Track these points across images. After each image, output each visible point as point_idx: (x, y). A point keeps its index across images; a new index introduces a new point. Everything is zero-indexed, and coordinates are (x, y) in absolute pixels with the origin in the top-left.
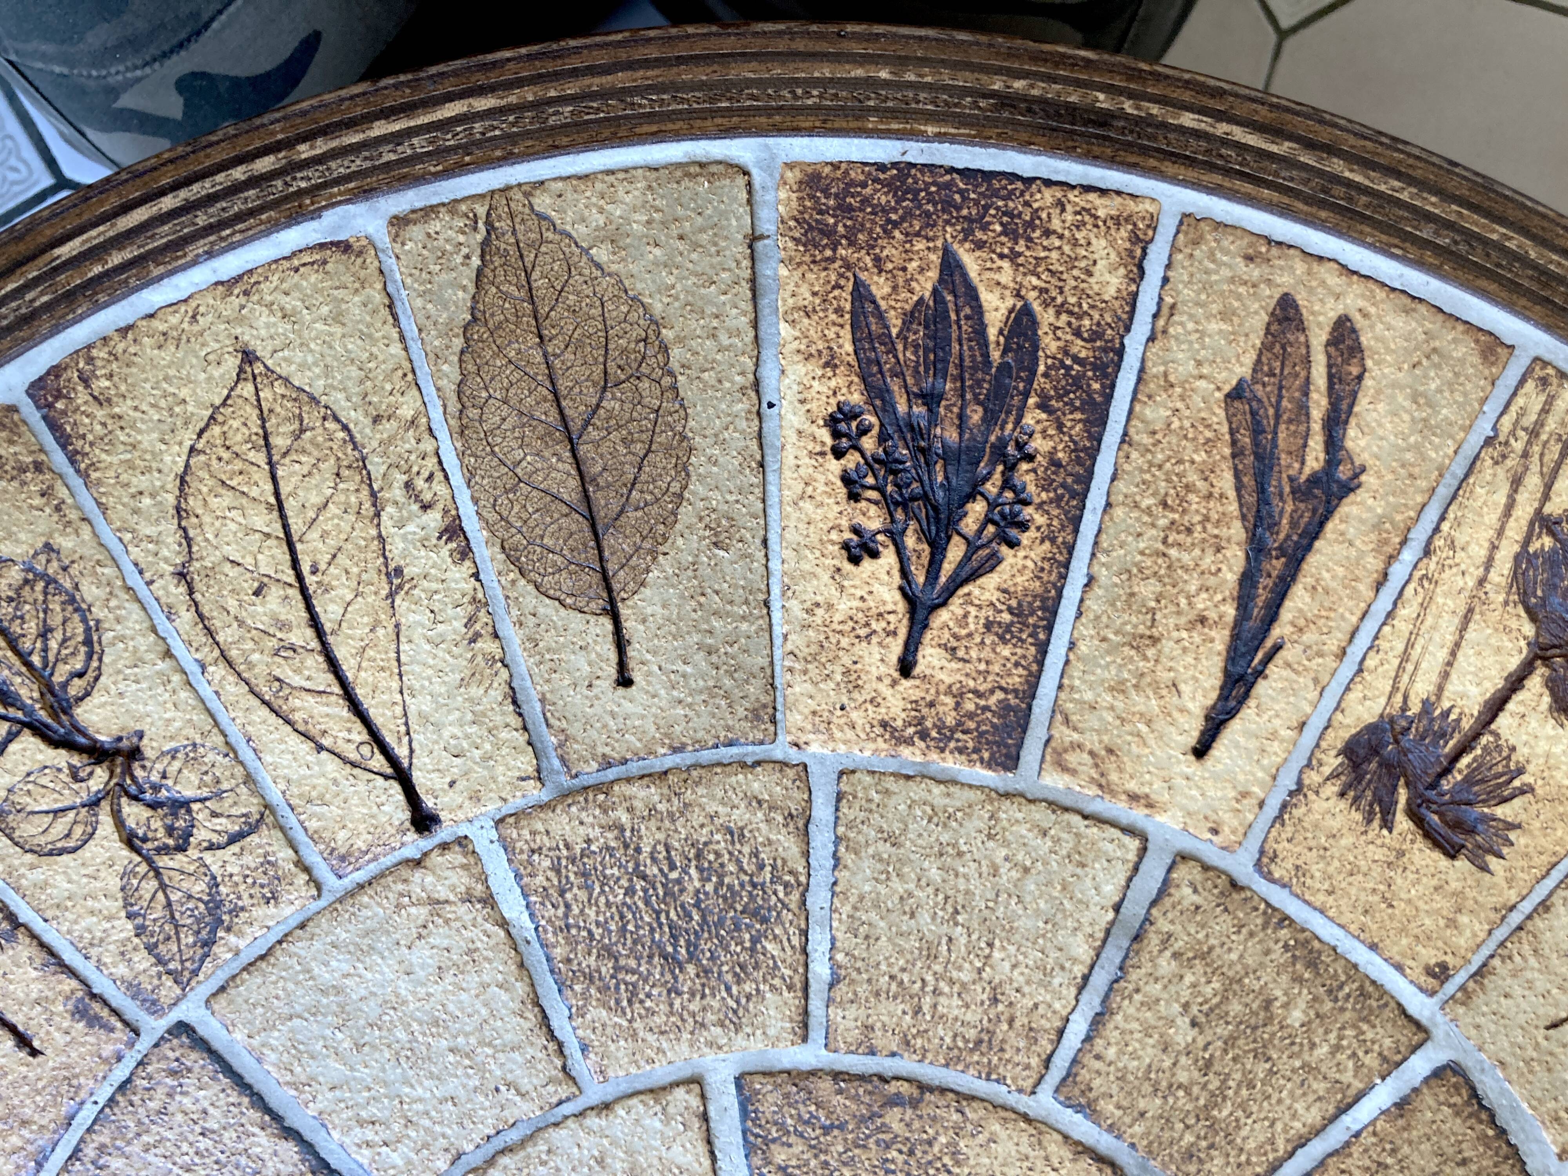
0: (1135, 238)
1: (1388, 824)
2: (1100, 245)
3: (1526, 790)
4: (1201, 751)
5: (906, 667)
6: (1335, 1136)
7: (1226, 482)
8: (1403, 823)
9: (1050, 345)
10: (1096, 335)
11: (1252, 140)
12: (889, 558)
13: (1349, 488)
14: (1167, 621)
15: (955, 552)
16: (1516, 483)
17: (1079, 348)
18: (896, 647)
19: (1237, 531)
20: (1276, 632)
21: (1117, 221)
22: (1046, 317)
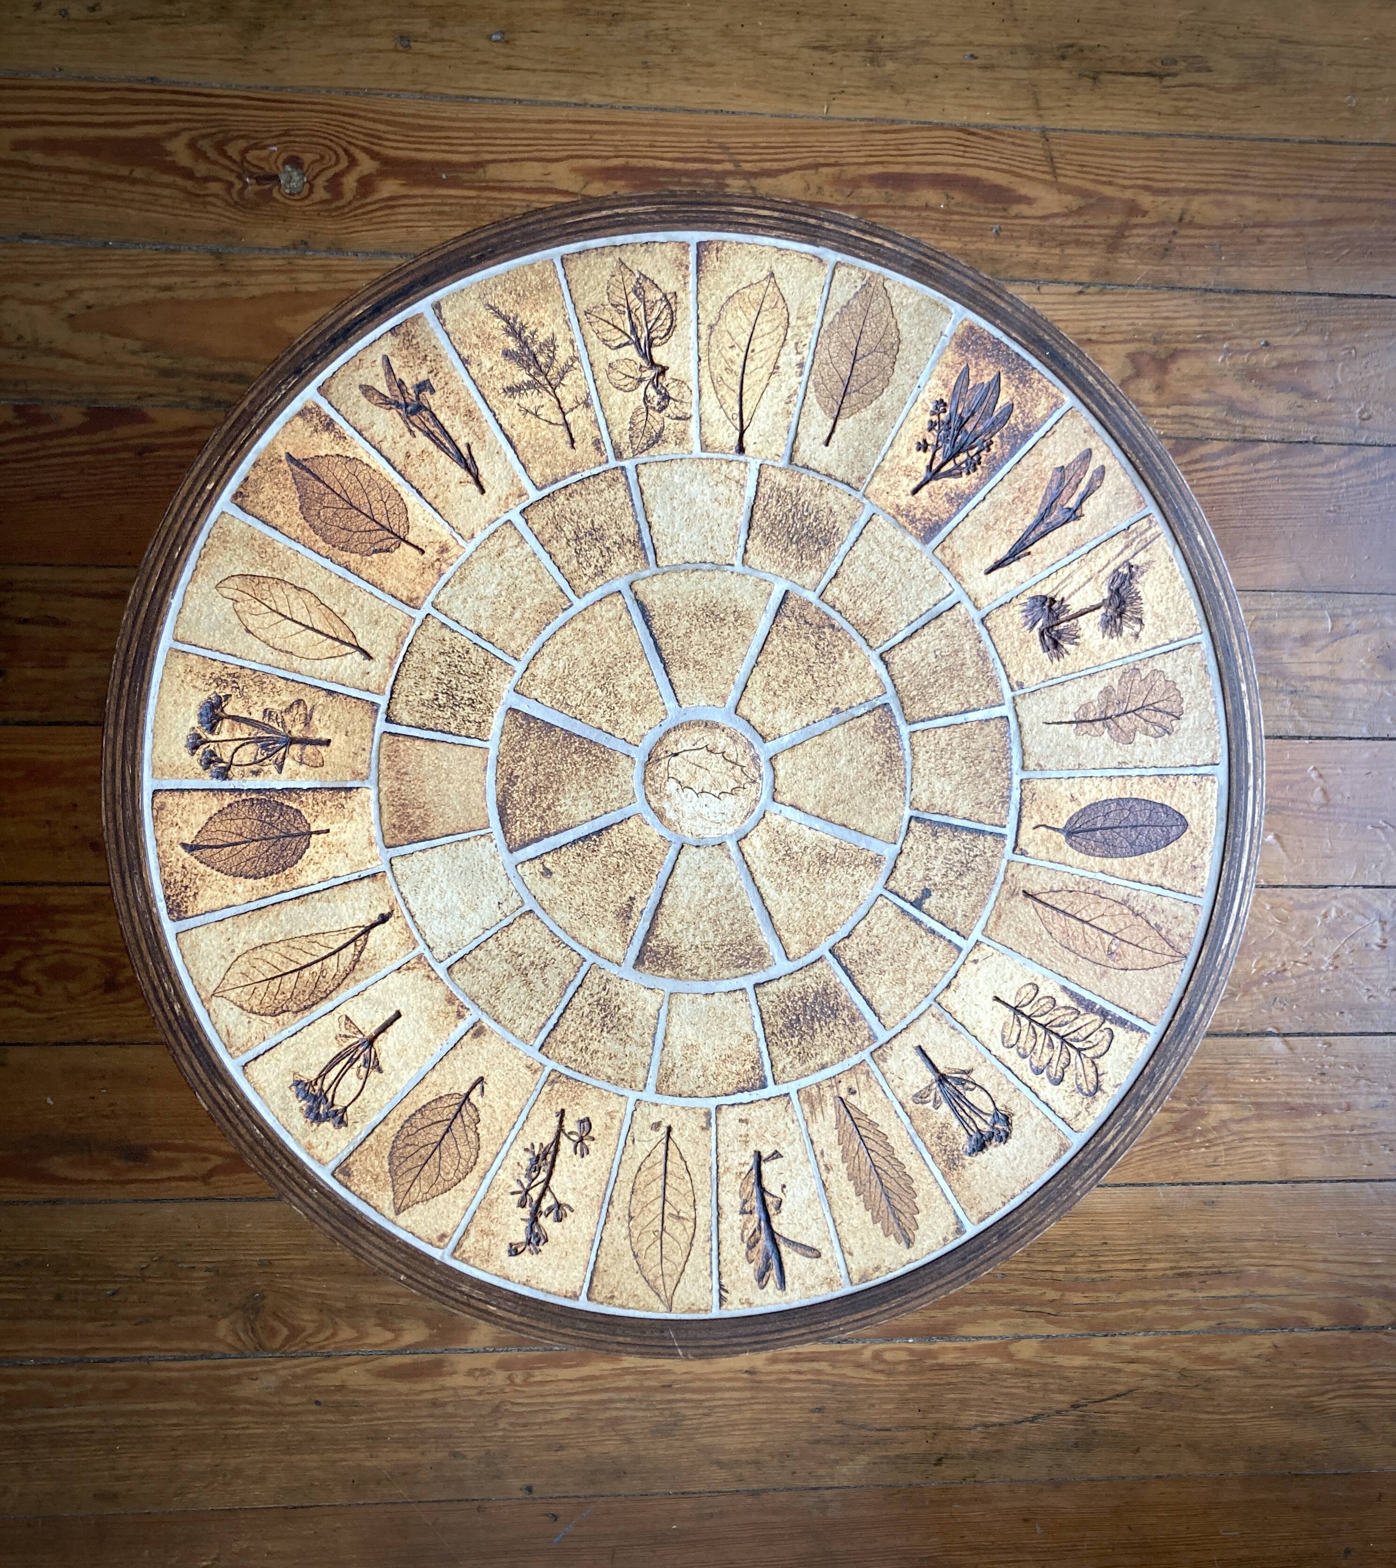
0: (1055, 405)
1: (1031, 628)
2: (1043, 400)
3: (1077, 644)
4: (989, 572)
5: (915, 491)
6: (960, 719)
7: (1040, 494)
8: (1036, 632)
9: (1012, 420)
10: (1028, 426)
11: (1107, 397)
12: (929, 455)
13: (1077, 518)
14: (1000, 525)
15: (950, 466)
16: (1127, 547)
17: (1021, 427)
18: (914, 484)
19: (1035, 511)
20: (1030, 549)
21: (1054, 396)
22: (1016, 411)
